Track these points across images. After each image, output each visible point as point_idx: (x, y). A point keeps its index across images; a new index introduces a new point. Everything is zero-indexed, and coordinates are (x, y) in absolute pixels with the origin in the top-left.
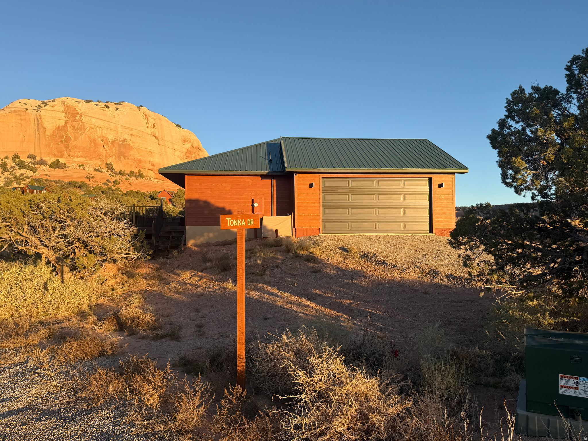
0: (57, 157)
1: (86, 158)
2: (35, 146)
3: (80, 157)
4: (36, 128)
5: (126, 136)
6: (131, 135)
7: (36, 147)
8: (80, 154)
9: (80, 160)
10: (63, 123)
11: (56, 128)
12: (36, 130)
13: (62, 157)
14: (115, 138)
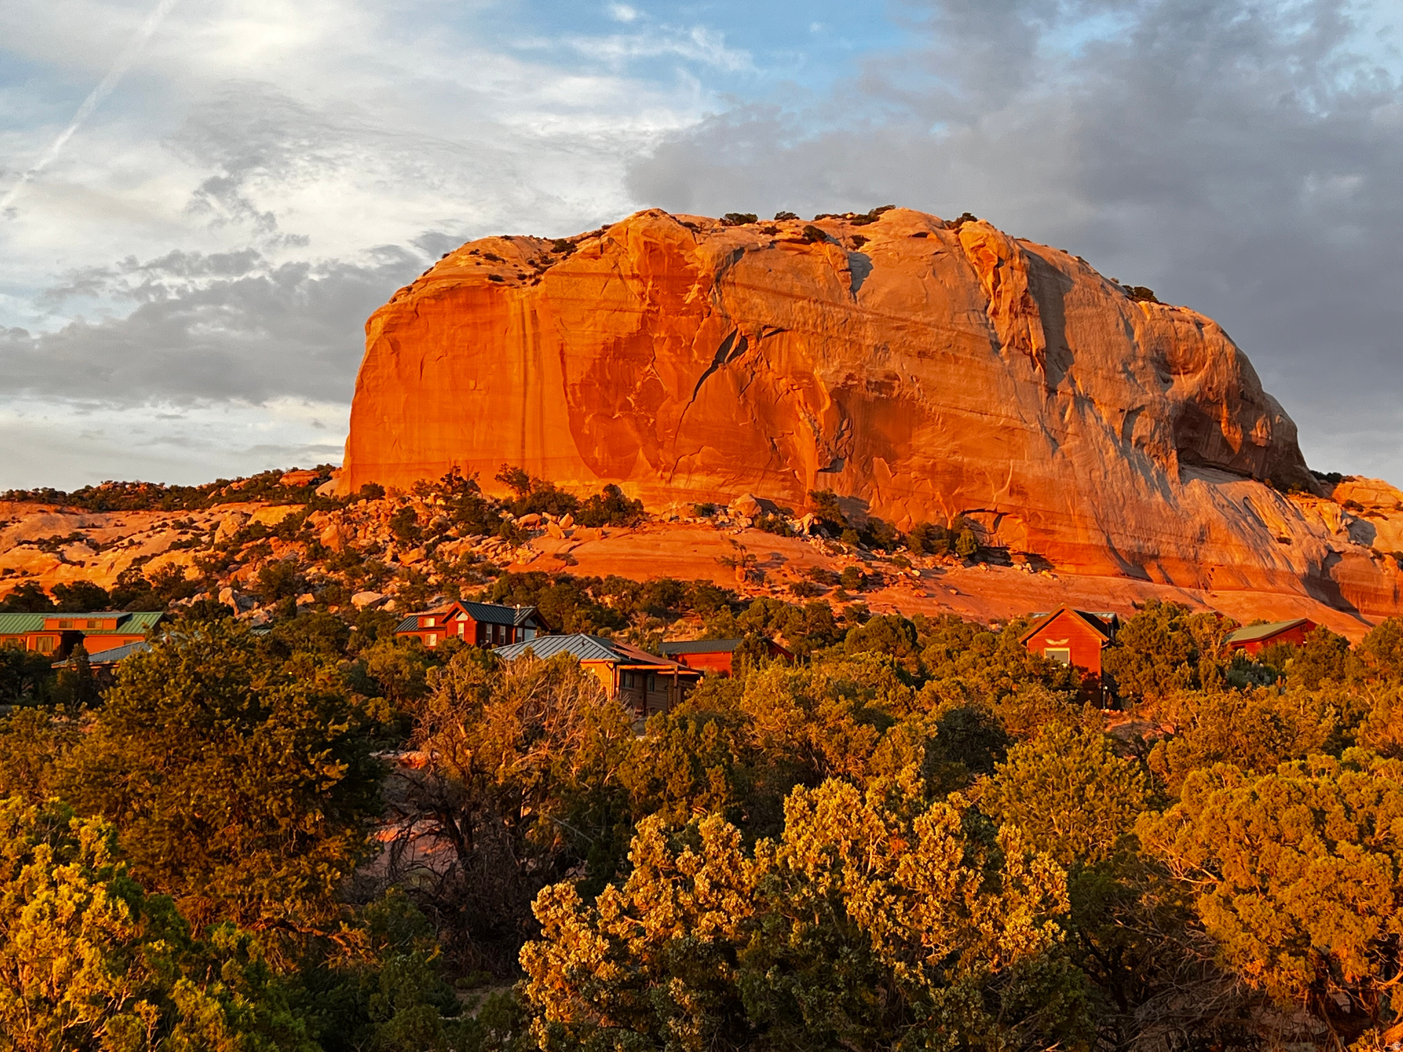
0: (604, 476)
1: (724, 474)
2: (523, 433)
3: (697, 470)
4: (530, 355)
5: (894, 364)
6: (922, 354)
7: (528, 438)
8: (698, 459)
9: (699, 481)
10: (630, 322)
11: (606, 348)
12: (530, 363)
13: (625, 475)
14: (849, 377)
